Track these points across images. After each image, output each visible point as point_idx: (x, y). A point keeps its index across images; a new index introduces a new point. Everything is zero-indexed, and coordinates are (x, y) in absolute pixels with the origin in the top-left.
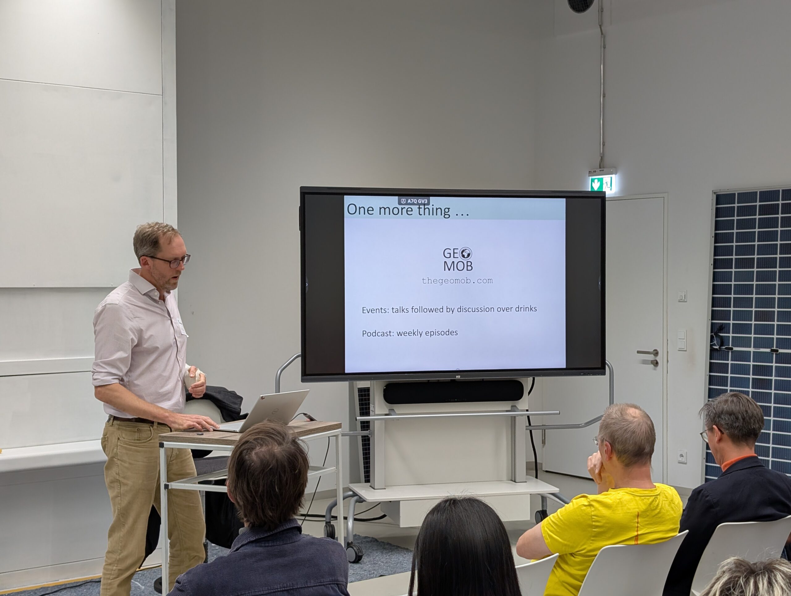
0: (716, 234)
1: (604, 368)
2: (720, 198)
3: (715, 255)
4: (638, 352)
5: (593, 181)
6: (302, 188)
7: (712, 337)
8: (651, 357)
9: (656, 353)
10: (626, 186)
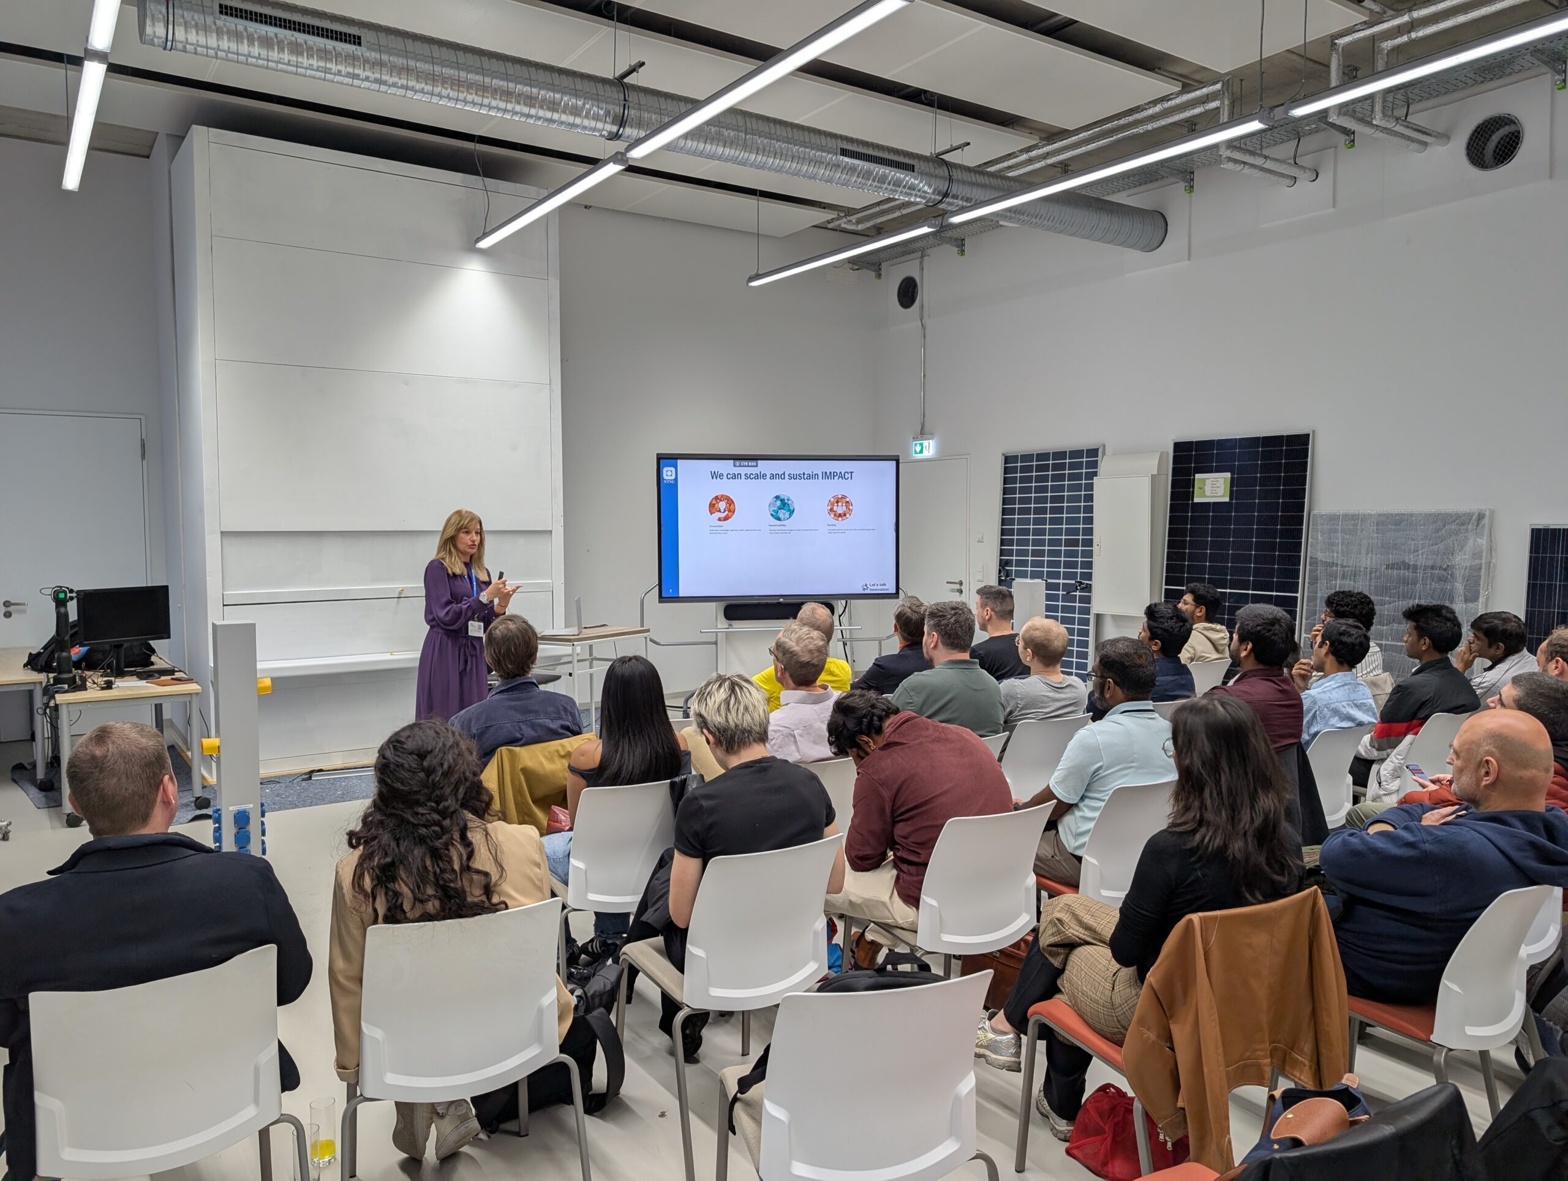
0: (1004, 488)
1: (897, 592)
2: (1007, 459)
3: (1003, 504)
4: (948, 583)
5: (916, 445)
6: (658, 454)
7: (1000, 571)
8: (957, 587)
9: (961, 583)
10: (940, 449)
